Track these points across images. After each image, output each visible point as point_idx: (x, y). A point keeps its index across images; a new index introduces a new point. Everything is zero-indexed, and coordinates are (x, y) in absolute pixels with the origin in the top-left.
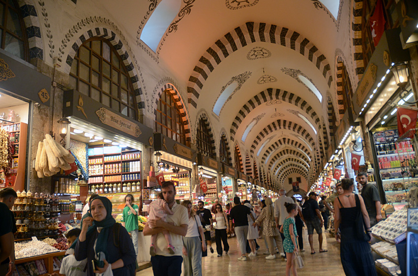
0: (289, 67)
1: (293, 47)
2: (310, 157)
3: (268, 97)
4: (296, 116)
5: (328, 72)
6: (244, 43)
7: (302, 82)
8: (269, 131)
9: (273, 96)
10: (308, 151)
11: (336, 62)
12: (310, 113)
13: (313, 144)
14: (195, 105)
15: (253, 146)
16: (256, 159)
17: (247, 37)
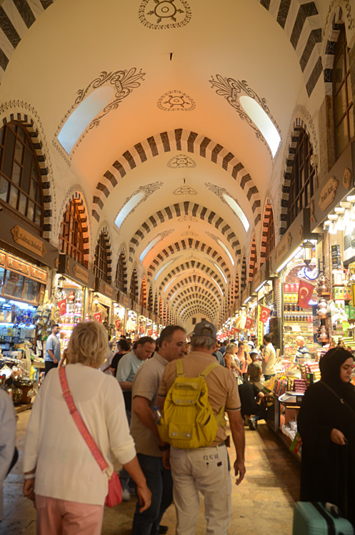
0: (214, 183)
1: (225, 166)
2: (223, 290)
3: (183, 212)
4: (215, 242)
5: (257, 208)
6: (167, 149)
7: (226, 203)
8: (175, 250)
9: (189, 211)
10: (222, 282)
11: (266, 203)
12: (232, 240)
13: (229, 276)
14: (98, 218)
15: (151, 267)
16: (153, 284)
17: (173, 143)
